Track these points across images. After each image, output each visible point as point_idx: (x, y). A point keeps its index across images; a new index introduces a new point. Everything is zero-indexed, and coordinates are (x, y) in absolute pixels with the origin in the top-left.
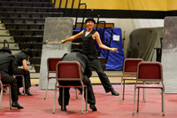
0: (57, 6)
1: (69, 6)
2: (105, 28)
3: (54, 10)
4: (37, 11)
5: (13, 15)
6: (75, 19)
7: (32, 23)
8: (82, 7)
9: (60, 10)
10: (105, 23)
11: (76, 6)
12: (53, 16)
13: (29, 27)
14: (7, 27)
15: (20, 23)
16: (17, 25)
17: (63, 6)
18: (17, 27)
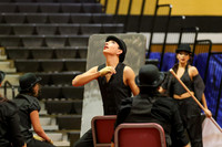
0: (110, 11)
1: (136, 11)
2: (210, 54)
3: (105, 19)
4: (70, 22)
5: (22, 30)
6: (147, 35)
7: (61, 46)
8: (163, 12)
9: (116, 18)
10: (210, 44)
11: (149, 11)
12: (102, 31)
13: (54, 54)
14: (9, 55)
15: (36, 46)
16: (31, 51)
17: (123, 11)
18: (31, 54)
